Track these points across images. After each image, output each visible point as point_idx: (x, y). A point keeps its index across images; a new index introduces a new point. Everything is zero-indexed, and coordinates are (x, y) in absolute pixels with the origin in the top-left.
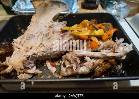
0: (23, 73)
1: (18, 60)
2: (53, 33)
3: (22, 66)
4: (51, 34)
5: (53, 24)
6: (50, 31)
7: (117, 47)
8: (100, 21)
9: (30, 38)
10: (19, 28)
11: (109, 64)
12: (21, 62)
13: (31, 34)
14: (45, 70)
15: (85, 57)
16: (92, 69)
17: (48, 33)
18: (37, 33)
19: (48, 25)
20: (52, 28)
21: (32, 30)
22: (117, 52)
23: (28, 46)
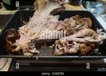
0: (28, 52)
1: (24, 42)
2: (50, 23)
3: (28, 47)
4: (49, 24)
5: (50, 17)
6: (48, 22)
7: (97, 35)
8: (81, 17)
9: (33, 26)
10: (22, 20)
11: (90, 47)
12: (27, 44)
13: (34, 24)
14: (42, 51)
15: (73, 42)
16: (79, 50)
17: (47, 24)
18: (38, 23)
19: (46, 18)
20: (49, 19)
21: (35, 21)
22: (97, 39)
23: (31, 32)
